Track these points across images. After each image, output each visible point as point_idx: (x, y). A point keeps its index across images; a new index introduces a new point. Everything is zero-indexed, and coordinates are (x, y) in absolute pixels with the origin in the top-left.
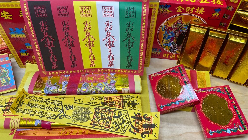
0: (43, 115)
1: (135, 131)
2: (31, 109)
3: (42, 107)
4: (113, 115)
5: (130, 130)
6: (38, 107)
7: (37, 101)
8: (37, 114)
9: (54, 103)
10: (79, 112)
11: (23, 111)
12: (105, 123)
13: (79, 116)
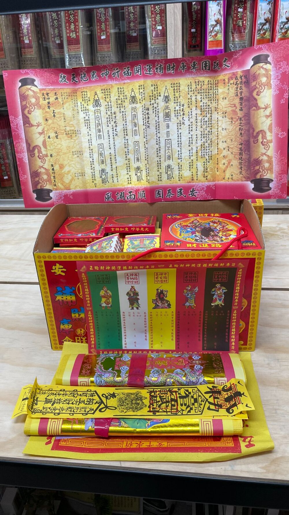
0: (73, 411)
1: (216, 408)
2: (53, 406)
3: (69, 402)
4: (178, 396)
5: (209, 408)
6: (62, 402)
7: (58, 394)
8: (64, 412)
9: (85, 394)
10: (126, 399)
11: (41, 411)
12: (169, 408)
13: (128, 404)
